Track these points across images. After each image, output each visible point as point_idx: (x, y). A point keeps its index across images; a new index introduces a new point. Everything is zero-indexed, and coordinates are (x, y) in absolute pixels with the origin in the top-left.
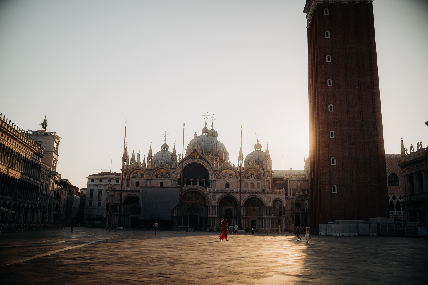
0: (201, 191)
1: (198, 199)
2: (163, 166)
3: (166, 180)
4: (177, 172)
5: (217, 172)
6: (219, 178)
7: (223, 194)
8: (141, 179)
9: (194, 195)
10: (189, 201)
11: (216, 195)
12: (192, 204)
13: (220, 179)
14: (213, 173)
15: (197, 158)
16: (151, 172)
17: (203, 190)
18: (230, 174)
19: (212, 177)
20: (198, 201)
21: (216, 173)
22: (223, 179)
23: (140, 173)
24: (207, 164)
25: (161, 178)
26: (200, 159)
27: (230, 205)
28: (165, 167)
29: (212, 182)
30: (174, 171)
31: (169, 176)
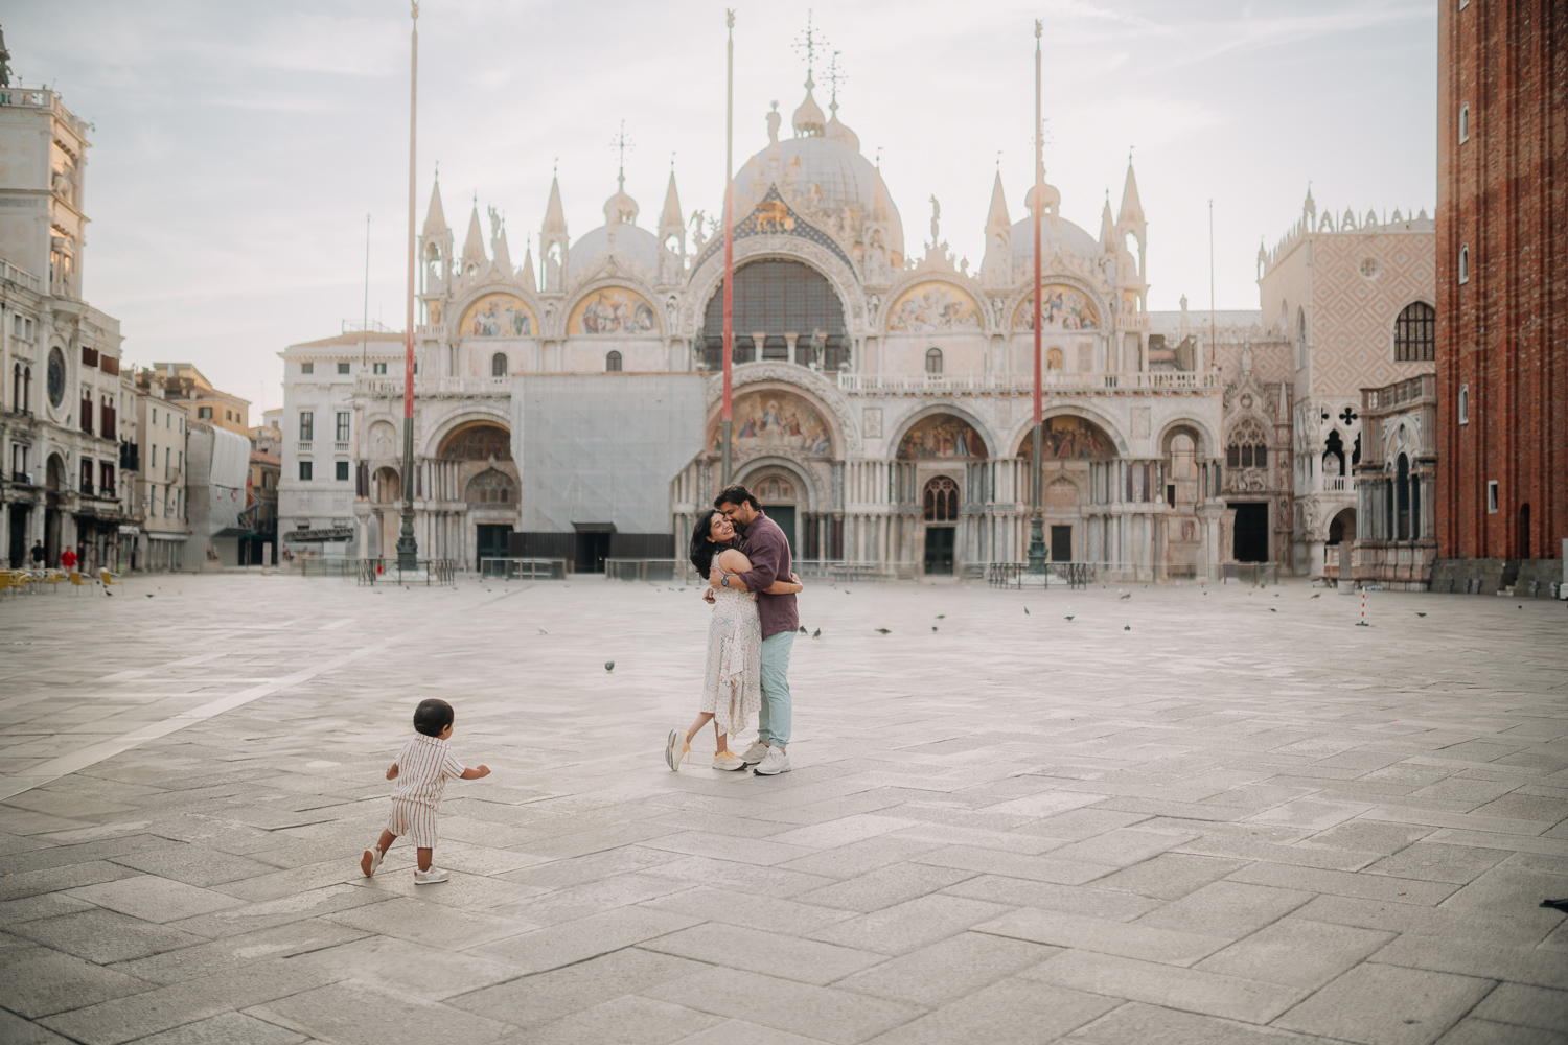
0: (808, 390)
1: (796, 431)
2: (620, 274)
3: (635, 339)
4: (690, 299)
5: (884, 298)
6: (892, 328)
7: (914, 400)
8: (513, 340)
9: (772, 412)
10: (750, 442)
11: (881, 409)
12: (764, 453)
13: (899, 328)
14: (864, 304)
15: (784, 231)
16: (560, 305)
17: (820, 385)
18: (947, 308)
19: (858, 321)
20: (796, 440)
21: (879, 299)
22: (911, 330)
23: (508, 310)
24: (835, 260)
25: (612, 331)
26: (799, 234)
27: (950, 453)
28: (630, 280)
29: (862, 346)
30: (673, 297)
31: (652, 323)
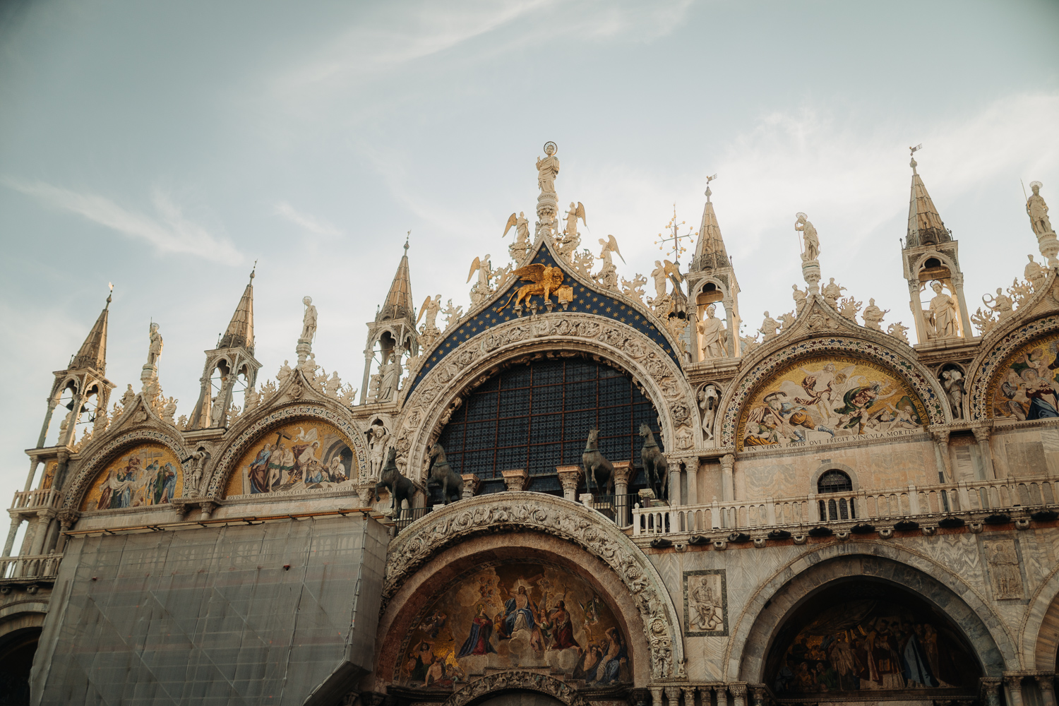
0: (572, 542)
1: (565, 639)
2: (307, 397)
3: (320, 496)
4: (406, 425)
5: (727, 389)
6: (748, 443)
7: (792, 551)
8: (147, 510)
9: (522, 601)
10: (480, 662)
11: (721, 572)
12: (500, 684)
13: (760, 442)
14: (692, 403)
15: (557, 307)
16: (215, 451)
17: (596, 530)
18: (849, 397)
19: (682, 432)
20: (563, 658)
21: (719, 392)
22: (784, 442)
23: (150, 467)
24: (640, 339)
25: (287, 486)
26: (581, 309)
27: (891, 681)
28: (321, 405)
29: (691, 475)
30: (379, 422)
31: (348, 471)
